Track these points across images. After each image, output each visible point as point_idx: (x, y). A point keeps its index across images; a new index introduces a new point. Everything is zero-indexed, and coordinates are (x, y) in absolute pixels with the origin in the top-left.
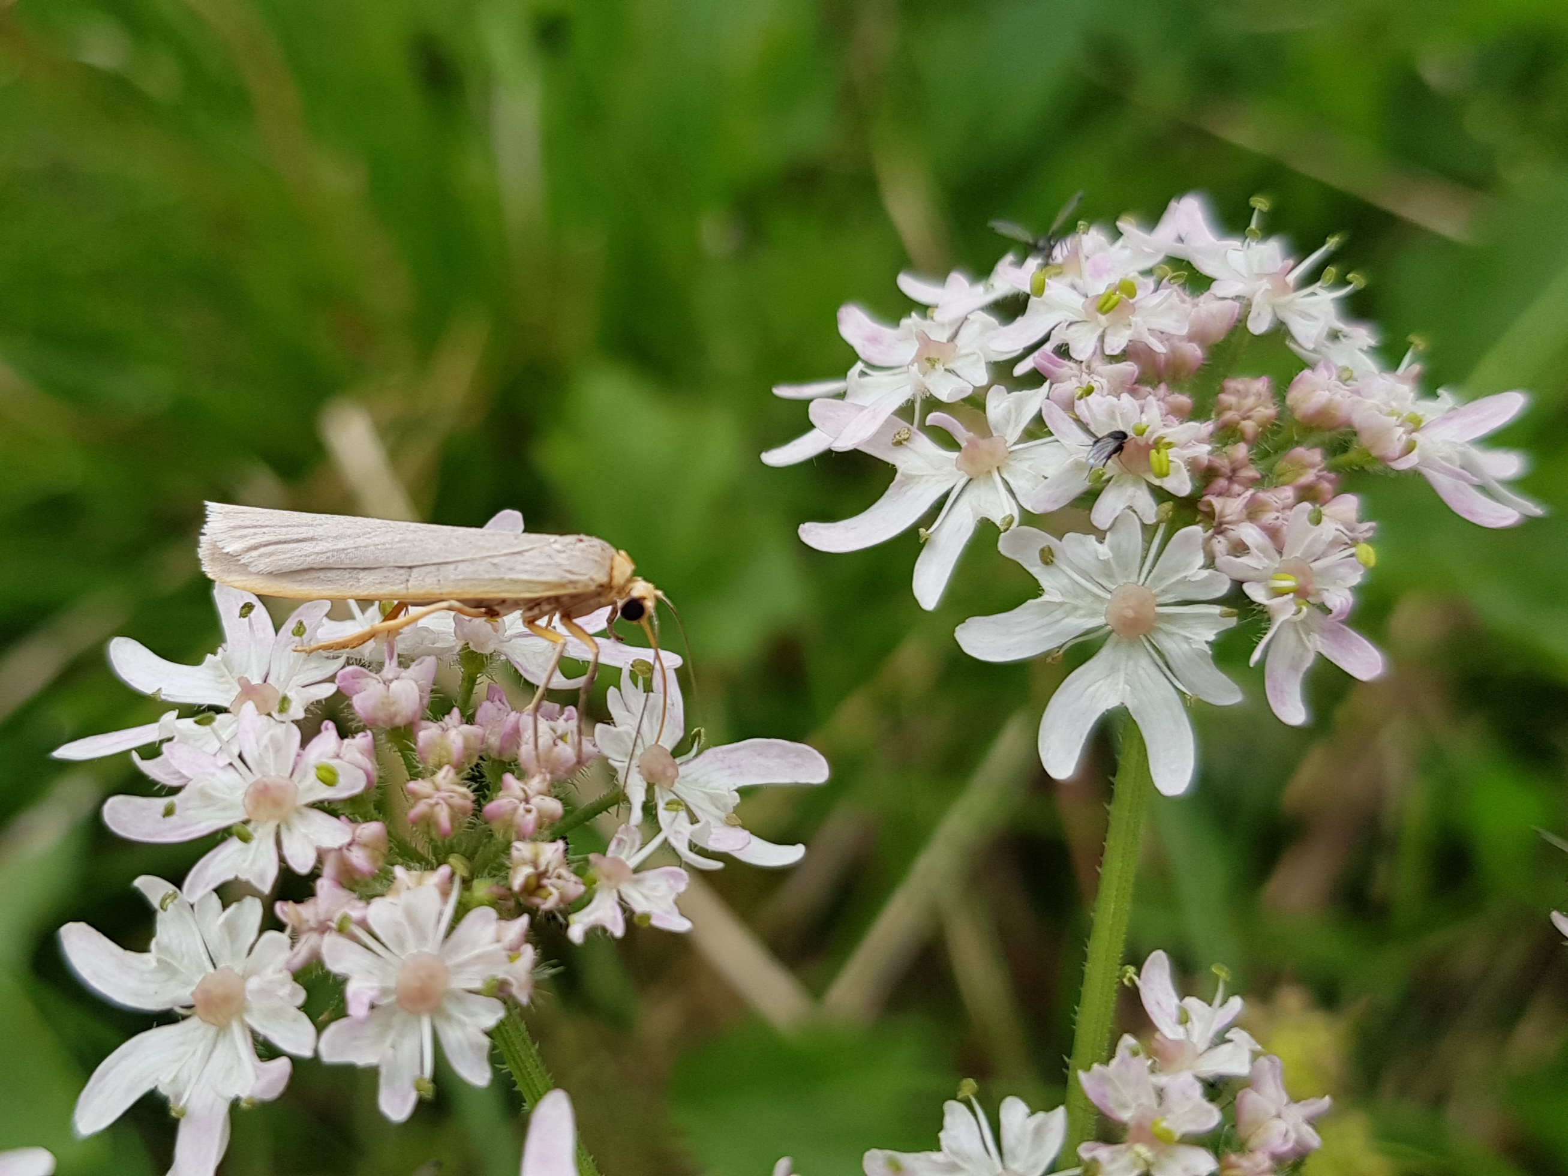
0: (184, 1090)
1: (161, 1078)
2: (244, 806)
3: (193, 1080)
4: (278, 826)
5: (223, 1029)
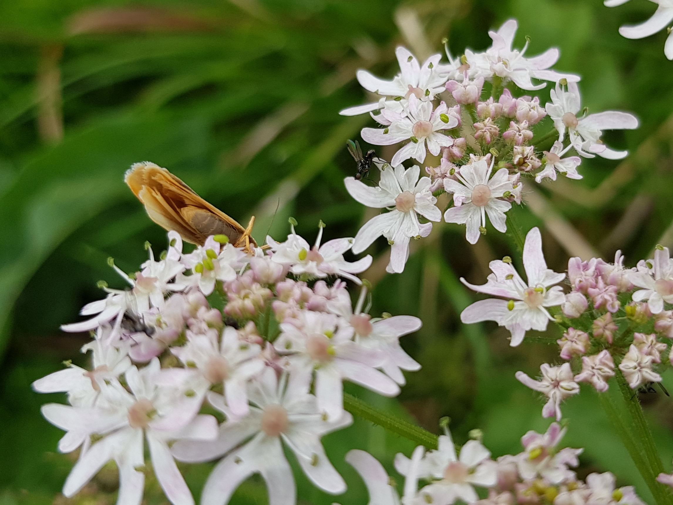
0: (393, 236)
2: (413, 132)
3: (396, 232)
4: (426, 139)
5: (406, 213)
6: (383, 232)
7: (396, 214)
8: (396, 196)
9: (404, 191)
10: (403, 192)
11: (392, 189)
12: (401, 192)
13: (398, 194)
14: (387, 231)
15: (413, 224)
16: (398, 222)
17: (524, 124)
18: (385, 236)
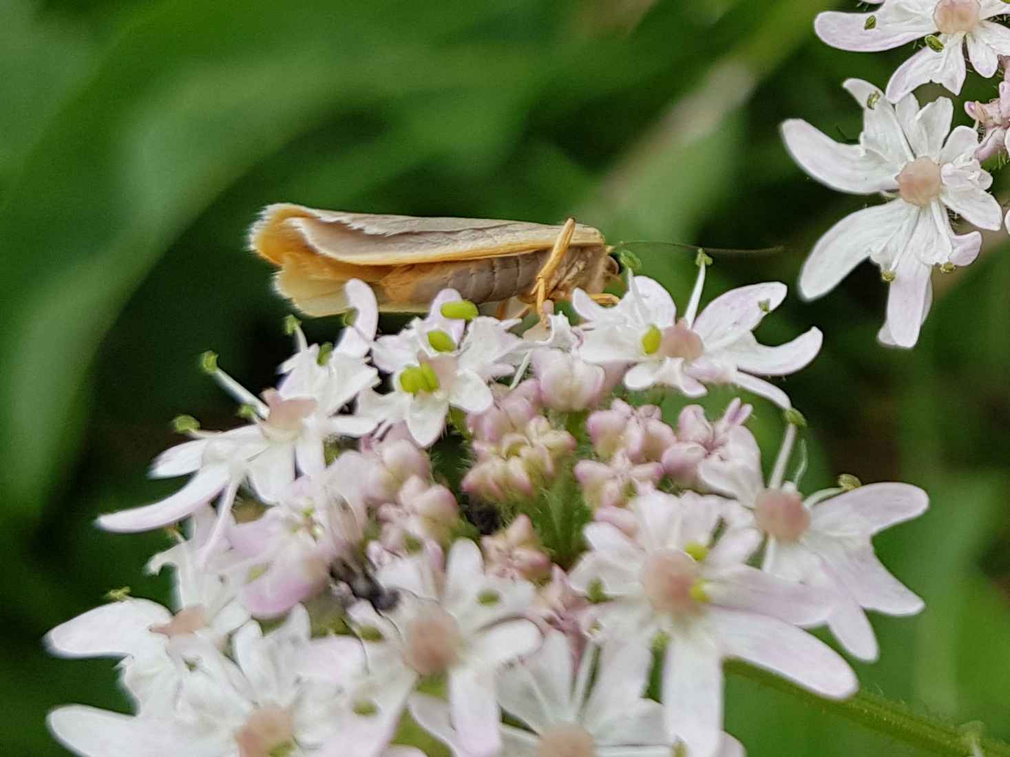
0: (893, 260)
1: (873, 249)
3: (900, 250)
4: (965, 38)
5: (924, 208)
6: (870, 250)
7: (901, 209)
8: (901, 167)
9: (918, 156)
10: (915, 156)
11: (890, 151)
12: (911, 159)
13: (905, 163)
14: (881, 248)
15: (939, 233)
16: (904, 228)
18: (875, 259)
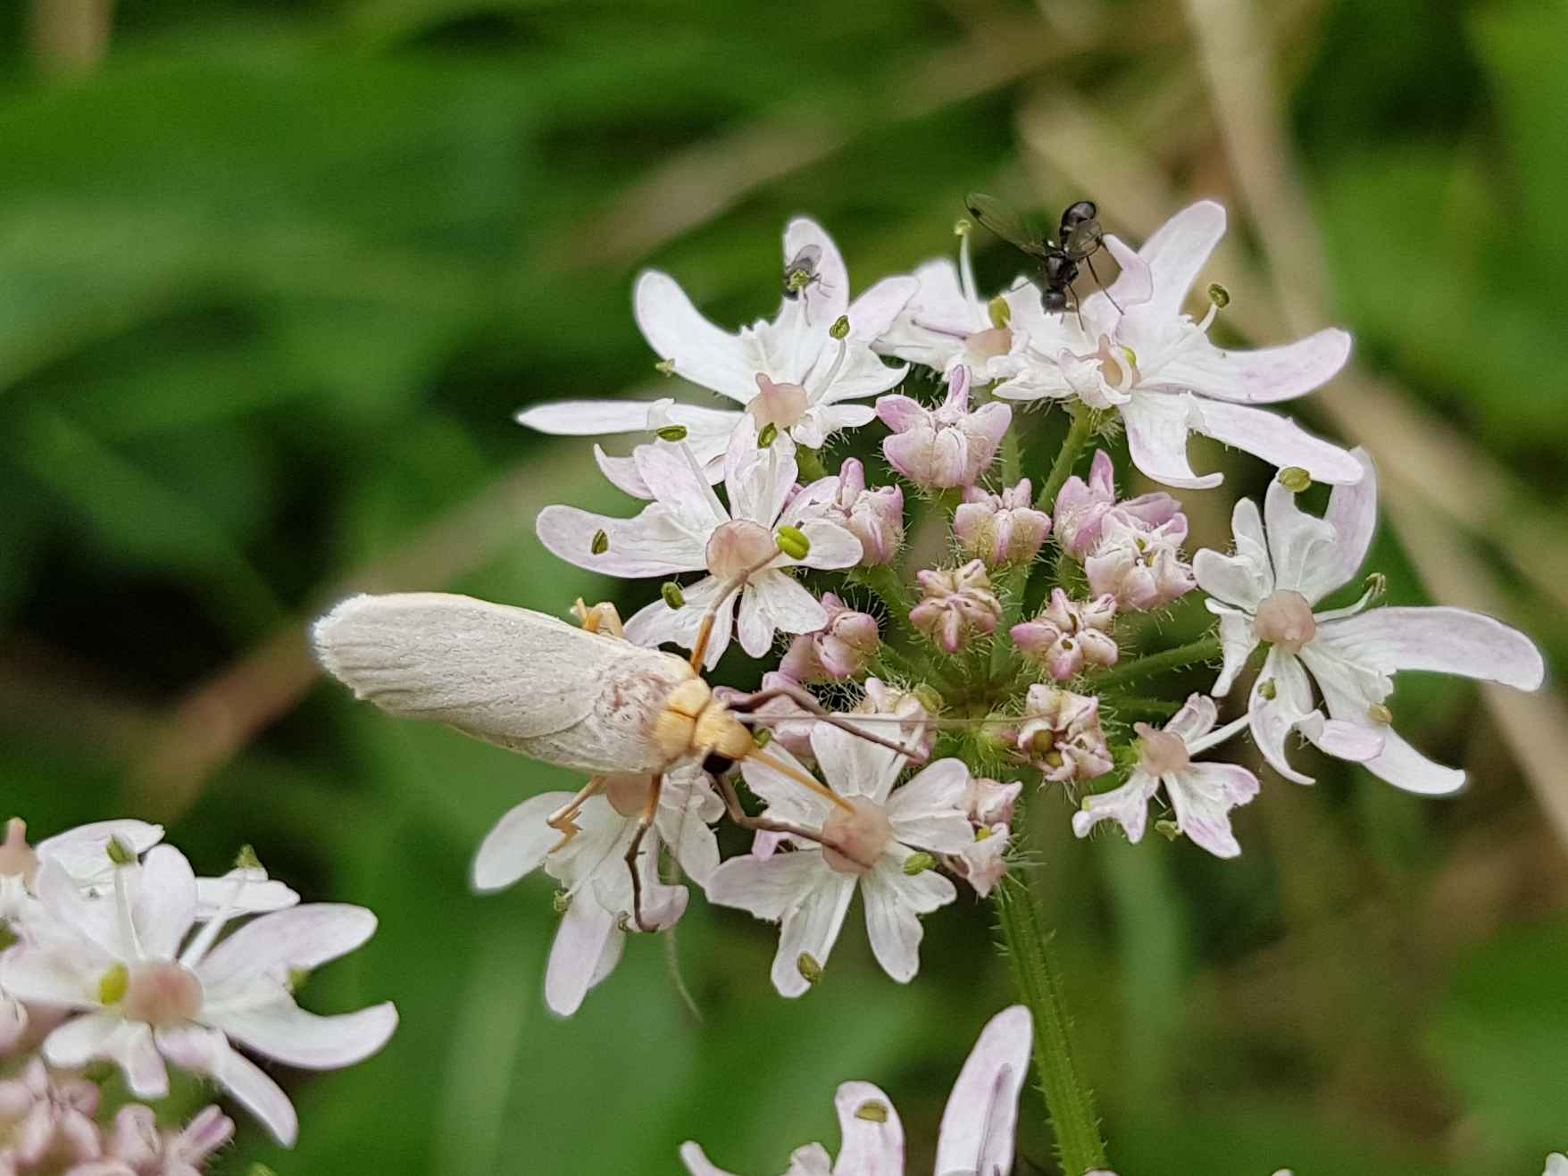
2: (707, 551)
17: (1097, 610)
